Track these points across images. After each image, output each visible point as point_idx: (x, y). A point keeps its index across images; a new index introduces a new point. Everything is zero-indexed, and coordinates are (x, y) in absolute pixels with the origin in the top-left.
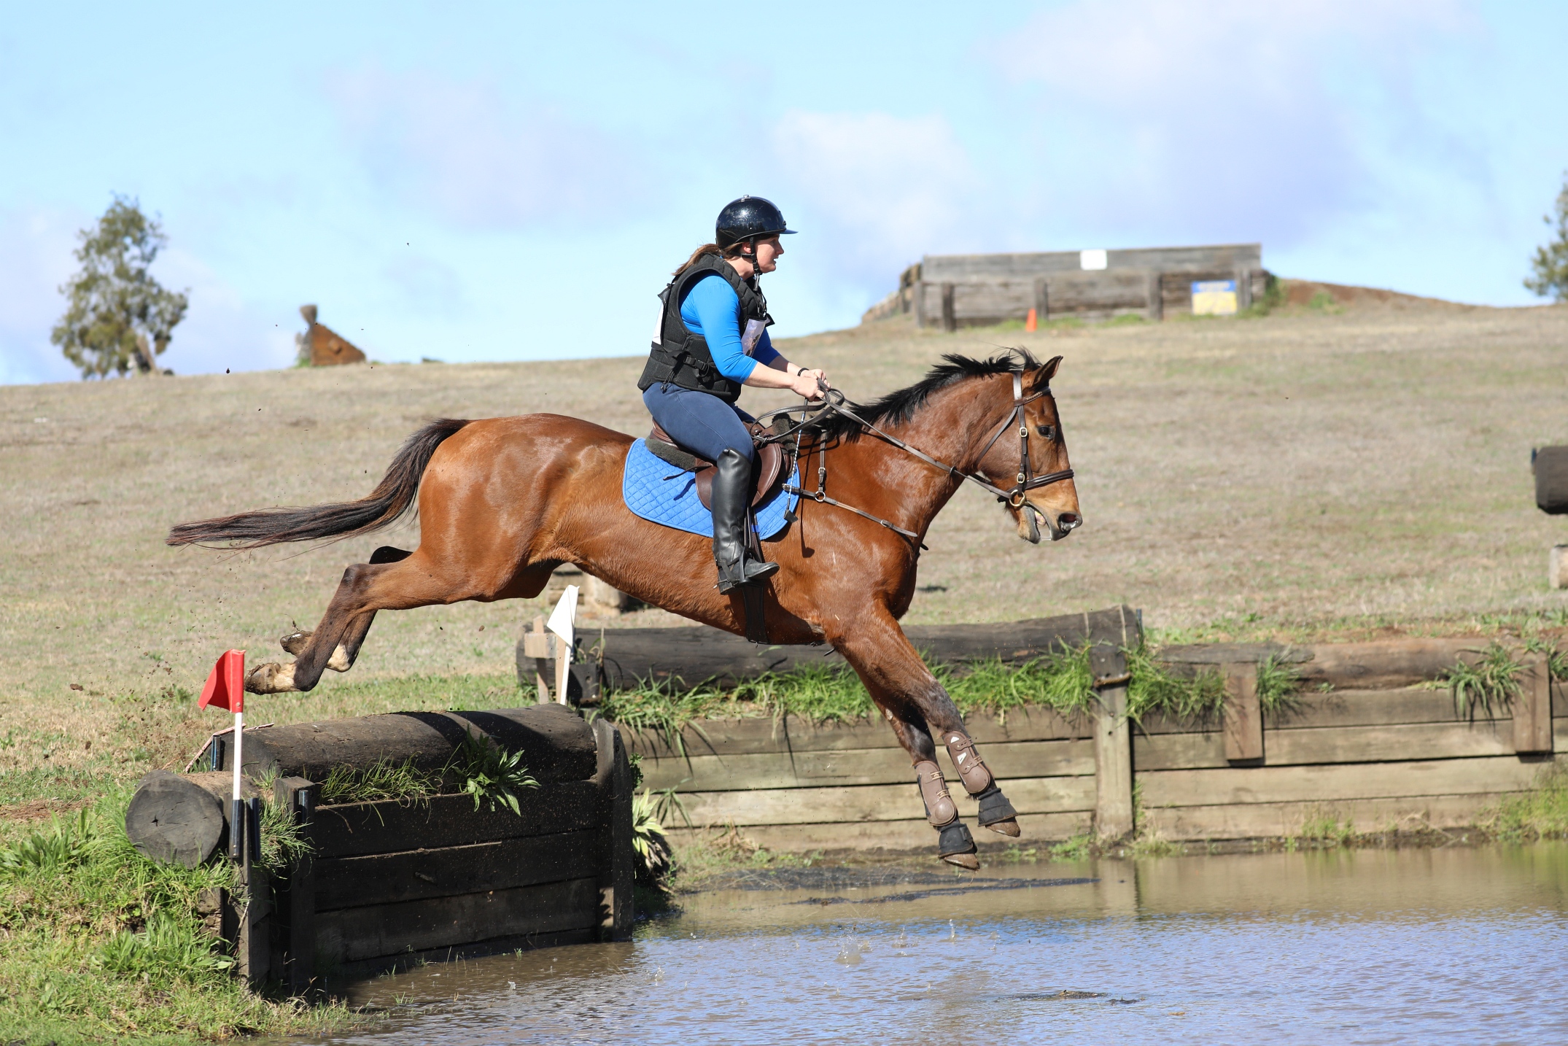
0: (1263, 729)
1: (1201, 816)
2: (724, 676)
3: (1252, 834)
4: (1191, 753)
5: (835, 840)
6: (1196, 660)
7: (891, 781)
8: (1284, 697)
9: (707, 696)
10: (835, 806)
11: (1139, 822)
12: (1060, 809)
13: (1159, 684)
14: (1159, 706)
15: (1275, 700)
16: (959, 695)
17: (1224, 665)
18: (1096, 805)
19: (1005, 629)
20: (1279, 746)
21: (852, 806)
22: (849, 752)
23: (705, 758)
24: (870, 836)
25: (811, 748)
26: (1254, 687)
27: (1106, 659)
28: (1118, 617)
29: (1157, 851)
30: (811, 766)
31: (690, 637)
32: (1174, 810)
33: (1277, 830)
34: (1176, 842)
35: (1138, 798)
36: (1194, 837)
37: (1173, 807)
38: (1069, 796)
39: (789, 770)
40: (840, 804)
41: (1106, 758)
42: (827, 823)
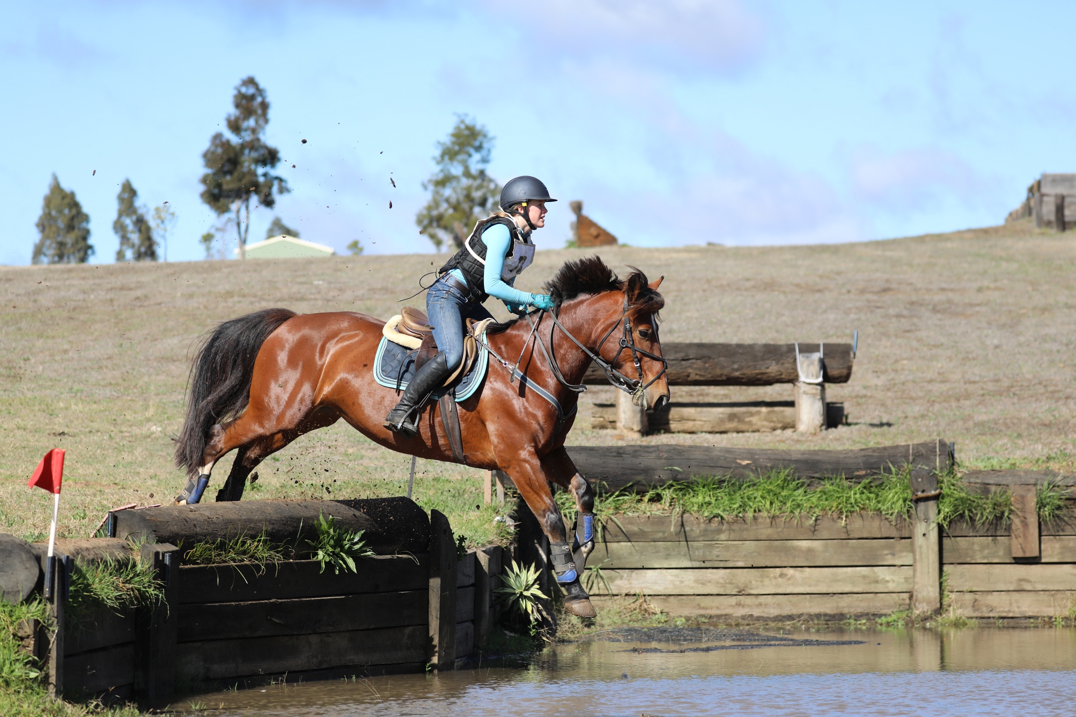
0: (1040, 536)
1: (992, 599)
2: (637, 483)
3: (1030, 614)
4: (986, 551)
5: (718, 608)
6: (991, 482)
7: (760, 566)
8: (1057, 512)
9: (626, 498)
10: (718, 583)
11: (946, 601)
12: (886, 591)
13: (962, 499)
14: (962, 516)
15: (1049, 515)
16: (813, 503)
17: (1012, 486)
18: (913, 588)
19: (850, 454)
20: (1051, 549)
21: (730, 583)
22: (730, 542)
23: (622, 543)
24: (743, 606)
25: (701, 539)
26: (1033, 504)
27: (922, 479)
28: (935, 448)
29: (958, 624)
30: (701, 553)
31: (615, 454)
32: (972, 594)
33: (1049, 611)
34: (972, 618)
35: (944, 584)
36: (987, 615)
37: (971, 592)
38: (893, 581)
39: (685, 555)
40: (722, 581)
41: (921, 553)
42: (712, 595)
